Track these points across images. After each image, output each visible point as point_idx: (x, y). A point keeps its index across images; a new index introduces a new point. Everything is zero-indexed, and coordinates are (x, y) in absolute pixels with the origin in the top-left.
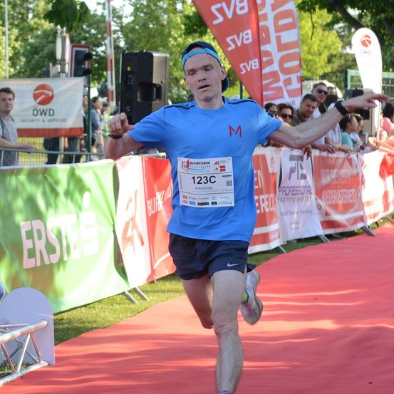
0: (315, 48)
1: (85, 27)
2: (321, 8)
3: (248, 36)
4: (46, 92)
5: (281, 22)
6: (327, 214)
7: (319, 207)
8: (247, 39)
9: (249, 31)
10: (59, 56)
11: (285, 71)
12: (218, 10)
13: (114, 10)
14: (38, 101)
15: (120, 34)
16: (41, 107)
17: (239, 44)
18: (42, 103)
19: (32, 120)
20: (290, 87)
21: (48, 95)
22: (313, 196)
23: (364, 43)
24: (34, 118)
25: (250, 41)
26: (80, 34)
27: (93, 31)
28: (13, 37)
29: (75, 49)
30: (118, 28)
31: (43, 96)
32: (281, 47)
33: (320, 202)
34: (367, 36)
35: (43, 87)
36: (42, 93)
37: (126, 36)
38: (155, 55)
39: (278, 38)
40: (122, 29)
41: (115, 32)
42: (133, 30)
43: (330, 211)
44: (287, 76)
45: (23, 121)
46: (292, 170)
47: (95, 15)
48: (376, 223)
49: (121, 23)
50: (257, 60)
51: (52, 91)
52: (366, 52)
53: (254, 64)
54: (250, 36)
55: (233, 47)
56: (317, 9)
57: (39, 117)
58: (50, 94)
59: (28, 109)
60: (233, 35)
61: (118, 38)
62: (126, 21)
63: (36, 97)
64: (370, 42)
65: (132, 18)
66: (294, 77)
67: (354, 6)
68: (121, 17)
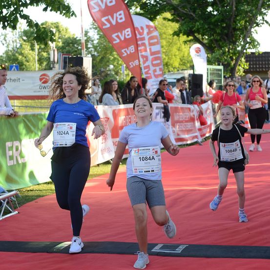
1: (75, 45)
4: (46, 77)
5: (152, 41)
6: (178, 135)
7: (174, 132)
8: (132, 50)
9: (133, 46)
10: (52, 59)
11: (154, 65)
12: (116, 36)
13: (90, 37)
14: (42, 82)
15: (93, 49)
16: (44, 85)
17: (129, 53)
18: (44, 83)
19: (39, 91)
20: (156, 73)
21: (46, 79)
22: (171, 126)
24: (40, 90)
25: (134, 51)
26: (73, 49)
27: (79, 48)
29: (64, 56)
30: (91, 46)
31: (44, 79)
32: (152, 54)
33: (174, 129)
34: (198, 48)
35: (44, 75)
36: (44, 78)
37: (96, 50)
38: (84, 58)
39: (150, 49)
41: (90, 48)
42: (97, 47)
43: (179, 133)
44: (154, 68)
45: (35, 92)
46: (157, 114)
47: (80, 40)
48: (205, 139)
49: (93, 44)
50: (137, 60)
51: (49, 77)
52: (198, 56)
54: (133, 49)
55: (125, 54)
57: (42, 89)
58: (48, 78)
59: (37, 86)
60: (125, 48)
61: (92, 51)
62: (96, 42)
63: (41, 80)
64: (200, 51)
65: (98, 41)
66: (158, 68)
67: (199, 34)
68: (93, 41)
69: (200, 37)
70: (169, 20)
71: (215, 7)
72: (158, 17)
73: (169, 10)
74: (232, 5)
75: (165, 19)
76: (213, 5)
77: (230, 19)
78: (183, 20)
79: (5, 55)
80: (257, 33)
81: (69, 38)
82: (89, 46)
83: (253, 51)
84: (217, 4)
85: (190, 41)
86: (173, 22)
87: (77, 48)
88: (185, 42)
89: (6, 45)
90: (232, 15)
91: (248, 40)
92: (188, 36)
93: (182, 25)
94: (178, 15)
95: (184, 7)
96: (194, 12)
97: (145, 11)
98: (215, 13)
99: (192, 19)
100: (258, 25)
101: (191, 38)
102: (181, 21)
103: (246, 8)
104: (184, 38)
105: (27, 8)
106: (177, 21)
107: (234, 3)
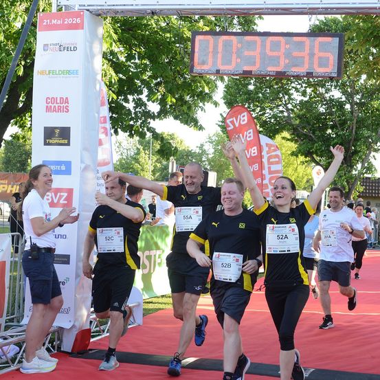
0: (301, 175)
1: (190, 158)
2: (301, 155)
3: (256, 166)
9: (257, 164)
10: (170, 170)
13: (205, 150)
15: (207, 163)
23: (318, 173)
25: (257, 169)
27: (194, 160)
28: (154, 161)
29: (180, 168)
32: (271, 172)
37: (210, 164)
38: (210, 173)
40: (208, 160)
41: (204, 161)
42: (212, 161)
47: (195, 153)
49: (208, 157)
50: (260, 178)
53: (259, 180)
56: (299, 156)
62: (210, 156)
64: (320, 173)
65: (213, 155)
67: (317, 156)
68: (208, 154)
69: (318, 159)
70: (288, 140)
71: (335, 130)
72: (277, 136)
73: (288, 130)
74: (352, 129)
75: (283, 138)
76: (332, 128)
77: (349, 143)
78: (302, 140)
79: (118, 163)
80: (375, 159)
81: (184, 150)
82: (203, 159)
83: (369, 176)
84: (337, 126)
85: (306, 162)
86: (292, 142)
87: (192, 161)
88: (303, 163)
89: (120, 153)
90: (351, 139)
91: (366, 165)
92: (306, 157)
93: (300, 145)
94: (298, 136)
95: (304, 128)
96: (314, 133)
97: (264, 129)
98: (334, 136)
99: (311, 140)
100: (376, 151)
101: (308, 159)
102: (300, 141)
103: (366, 133)
104: (302, 158)
105: (154, 120)
106: (296, 141)
107: (354, 127)
